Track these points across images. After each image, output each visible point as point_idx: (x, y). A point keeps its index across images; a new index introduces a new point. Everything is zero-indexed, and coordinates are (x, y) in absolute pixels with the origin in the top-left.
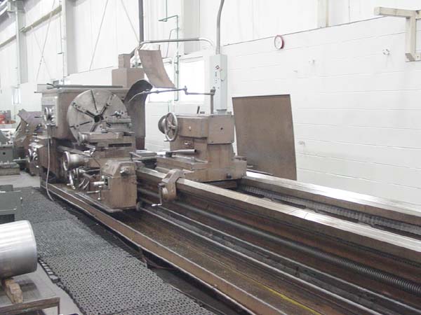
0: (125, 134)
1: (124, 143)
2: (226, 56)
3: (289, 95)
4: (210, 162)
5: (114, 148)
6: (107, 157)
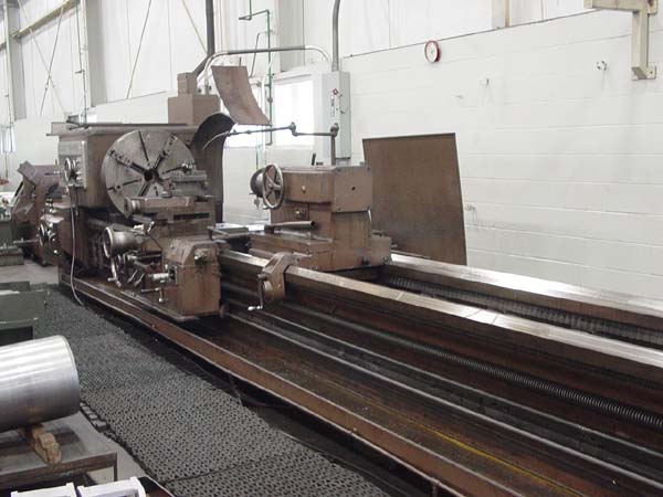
0: (199, 199)
1: (197, 212)
2: (348, 74)
3: (453, 134)
4: (335, 239)
5: (182, 221)
6: (172, 235)
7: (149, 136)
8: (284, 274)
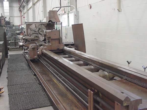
0: (37, 37)
1: (36, 39)
2: (78, 11)
3: (82, 24)
4: (52, 44)
5: (33, 41)
6: (30, 43)
7: (37, 25)
8: (41, 50)
